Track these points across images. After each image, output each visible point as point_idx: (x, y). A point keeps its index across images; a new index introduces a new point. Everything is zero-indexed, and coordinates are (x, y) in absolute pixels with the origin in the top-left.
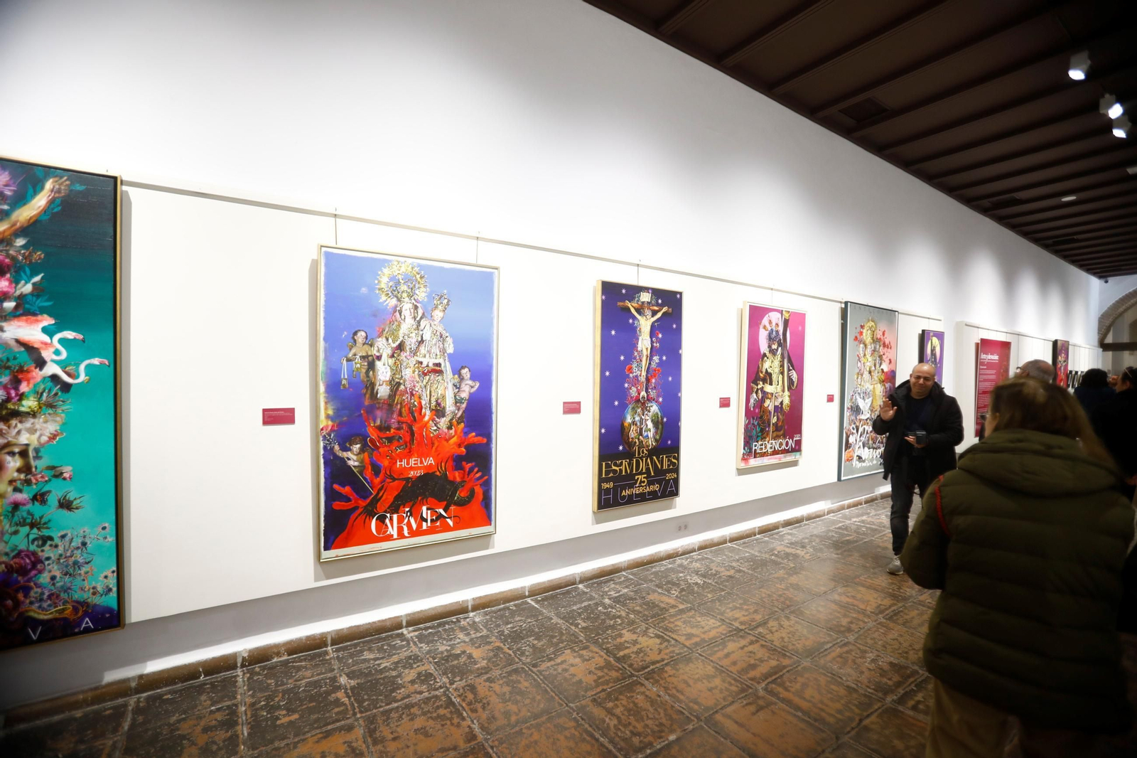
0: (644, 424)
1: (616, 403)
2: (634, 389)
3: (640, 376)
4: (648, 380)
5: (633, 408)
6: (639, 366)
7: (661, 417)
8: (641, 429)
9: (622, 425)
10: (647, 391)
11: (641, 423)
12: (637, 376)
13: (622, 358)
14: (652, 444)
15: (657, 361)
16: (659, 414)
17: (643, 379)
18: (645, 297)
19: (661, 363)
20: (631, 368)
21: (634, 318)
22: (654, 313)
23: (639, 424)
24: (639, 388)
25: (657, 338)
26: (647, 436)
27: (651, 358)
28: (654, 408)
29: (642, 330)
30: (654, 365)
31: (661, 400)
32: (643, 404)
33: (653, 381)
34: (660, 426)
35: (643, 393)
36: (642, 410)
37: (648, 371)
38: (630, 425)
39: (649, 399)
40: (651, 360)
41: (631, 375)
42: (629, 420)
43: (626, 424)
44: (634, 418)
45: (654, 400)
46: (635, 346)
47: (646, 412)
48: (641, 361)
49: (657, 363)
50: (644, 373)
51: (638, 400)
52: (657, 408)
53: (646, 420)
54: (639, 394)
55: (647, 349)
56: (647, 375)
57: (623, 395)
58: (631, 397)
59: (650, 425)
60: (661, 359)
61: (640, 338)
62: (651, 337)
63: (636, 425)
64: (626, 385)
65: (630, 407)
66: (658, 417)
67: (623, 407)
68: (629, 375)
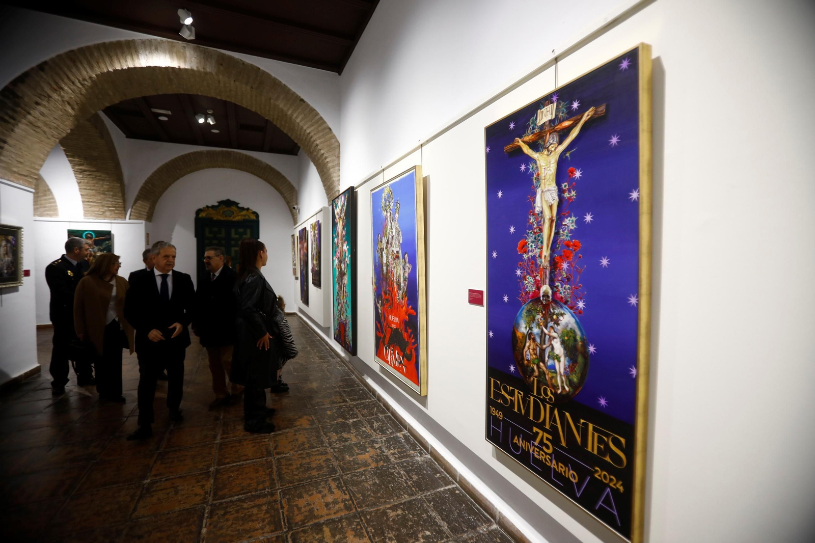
0: (547, 343)
1: (506, 299)
2: (530, 279)
3: (540, 256)
4: (554, 264)
5: (529, 311)
6: (538, 240)
7: (583, 340)
8: (543, 351)
9: (514, 333)
10: (552, 285)
11: (543, 342)
12: (534, 257)
13: (512, 230)
14: (563, 388)
15: (572, 226)
16: (578, 333)
17: (544, 262)
18: (546, 115)
19: (581, 230)
20: (525, 244)
21: (528, 160)
22: (563, 135)
23: (538, 340)
24: (538, 278)
25: (571, 180)
26: (553, 367)
27: (558, 222)
28: (567, 319)
29: (542, 176)
30: (565, 236)
31: (581, 305)
32: (546, 307)
33: (565, 266)
34: (580, 359)
35: (545, 288)
36: (544, 316)
37: (553, 249)
38: (524, 337)
39: (557, 300)
40: (559, 225)
41: (525, 256)
42: (523, 329)
43: (519, 335)
44: (531, 329)
45: (566, 303)
46: (530, 206)
47: (551, 324)
48: (541, 230)
49: (571, 231)
50: (546, 252)
51: (536, 299)
52: (572, 320)
53: (552, 338)
54: (539, 288)
55: (551, 207)
56: (551, 256)
57: (515, 286)
58: (527, 293)
59: (559, 349)
60: (580, 222)
61: (539, 191)
62: (558, 183)
63: (534, 340)
64: (519, 272)
65: (525, 307)
66: (575, 340)
67: (515, 306)
68: (521, 256)
